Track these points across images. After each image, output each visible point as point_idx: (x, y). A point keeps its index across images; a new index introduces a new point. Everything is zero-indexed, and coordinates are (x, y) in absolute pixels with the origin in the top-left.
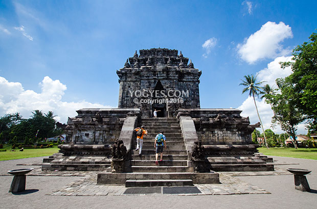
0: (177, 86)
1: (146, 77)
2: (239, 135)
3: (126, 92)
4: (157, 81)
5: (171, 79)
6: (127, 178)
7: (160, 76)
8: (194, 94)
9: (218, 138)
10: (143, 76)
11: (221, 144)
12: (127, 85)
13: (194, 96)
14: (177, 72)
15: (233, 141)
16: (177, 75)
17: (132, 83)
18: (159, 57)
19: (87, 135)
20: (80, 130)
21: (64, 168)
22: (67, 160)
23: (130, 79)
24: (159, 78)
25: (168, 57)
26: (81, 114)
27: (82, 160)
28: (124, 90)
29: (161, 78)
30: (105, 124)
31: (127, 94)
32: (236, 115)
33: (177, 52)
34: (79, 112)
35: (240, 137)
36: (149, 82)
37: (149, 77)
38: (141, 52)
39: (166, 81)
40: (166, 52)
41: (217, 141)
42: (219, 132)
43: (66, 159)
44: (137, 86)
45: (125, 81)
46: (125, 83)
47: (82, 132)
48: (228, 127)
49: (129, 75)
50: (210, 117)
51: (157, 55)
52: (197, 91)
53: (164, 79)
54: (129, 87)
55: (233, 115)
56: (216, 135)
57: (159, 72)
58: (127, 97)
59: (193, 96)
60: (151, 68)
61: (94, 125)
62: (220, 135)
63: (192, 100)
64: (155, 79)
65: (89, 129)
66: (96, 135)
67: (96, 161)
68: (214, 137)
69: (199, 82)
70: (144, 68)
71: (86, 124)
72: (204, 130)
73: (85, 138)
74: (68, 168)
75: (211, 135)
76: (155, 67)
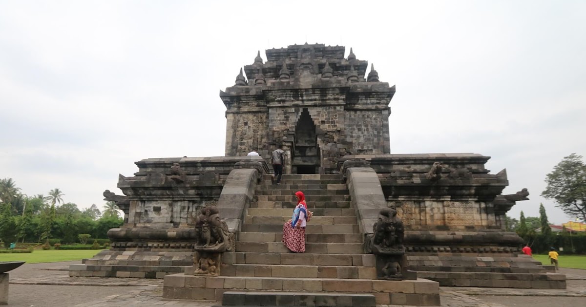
0: (343, 120)
1: (279, 101)
2: (480, 211)
3: (238, 134)
4: (301, 110)
5: (330, 105)
6: (227, 286)
7: (309, 100)
8: (378, 136)
9: (432, 216)
10: (273, 100)
11: (439, 228)
12: (242, 120)
13: (379, 140)
14: (344, 90)
15: (468, 223)
16: (344, 97)
17: (251, 116)
18: (306, 61)
19: (157, 210)
20: (143, 201)
21: (112, 272)
22: (119, 258)
23: (245, 109)
24: (306, 103)
25: (324, 61)
26: (144, 170)
27: (146, 258)
28: (235, 131)
29: (310, 103)
30: (193, 188)
31: (242, 139)
32: (474, 167)
33: (342, 50)
34: (140, 165)
35: (484, 216)
36: (285, 113)
37: (284, 101)
38: (269, 53)
39: (320, 109)
40: (320, 50)
41: (429, 222)
42: (435, 204)
43: (116, 255)
44: (262, 122)
45: (238, 113)
46: (238, 117)
47: (147, 204)
48: (457, 193)
49: (244, 100)
50: (415, 172)
51: (302, 58)
52: (385, 130)
53: (315, 106)
54: (246, 124)
55: (468, 166)
56: (428, 209)
57: (306, 90)
58: (242, 144)
59: (375, 140)
60: (288, 83)
61: (170, 188)
62: (436, 211)
63: (375, 147)
64: (296, 106)
65: (161, 198)
66: (175, 209)
67: (174, 259)
68: (422, 214)
69: (389, 109)
70: (274, 84)
71: (155, 188)
72: (401, 198)
73: (152, 215)
74: (118, 273)
75: (417, 210)
76: (297, 80)
